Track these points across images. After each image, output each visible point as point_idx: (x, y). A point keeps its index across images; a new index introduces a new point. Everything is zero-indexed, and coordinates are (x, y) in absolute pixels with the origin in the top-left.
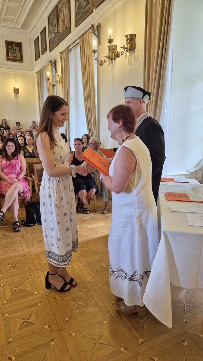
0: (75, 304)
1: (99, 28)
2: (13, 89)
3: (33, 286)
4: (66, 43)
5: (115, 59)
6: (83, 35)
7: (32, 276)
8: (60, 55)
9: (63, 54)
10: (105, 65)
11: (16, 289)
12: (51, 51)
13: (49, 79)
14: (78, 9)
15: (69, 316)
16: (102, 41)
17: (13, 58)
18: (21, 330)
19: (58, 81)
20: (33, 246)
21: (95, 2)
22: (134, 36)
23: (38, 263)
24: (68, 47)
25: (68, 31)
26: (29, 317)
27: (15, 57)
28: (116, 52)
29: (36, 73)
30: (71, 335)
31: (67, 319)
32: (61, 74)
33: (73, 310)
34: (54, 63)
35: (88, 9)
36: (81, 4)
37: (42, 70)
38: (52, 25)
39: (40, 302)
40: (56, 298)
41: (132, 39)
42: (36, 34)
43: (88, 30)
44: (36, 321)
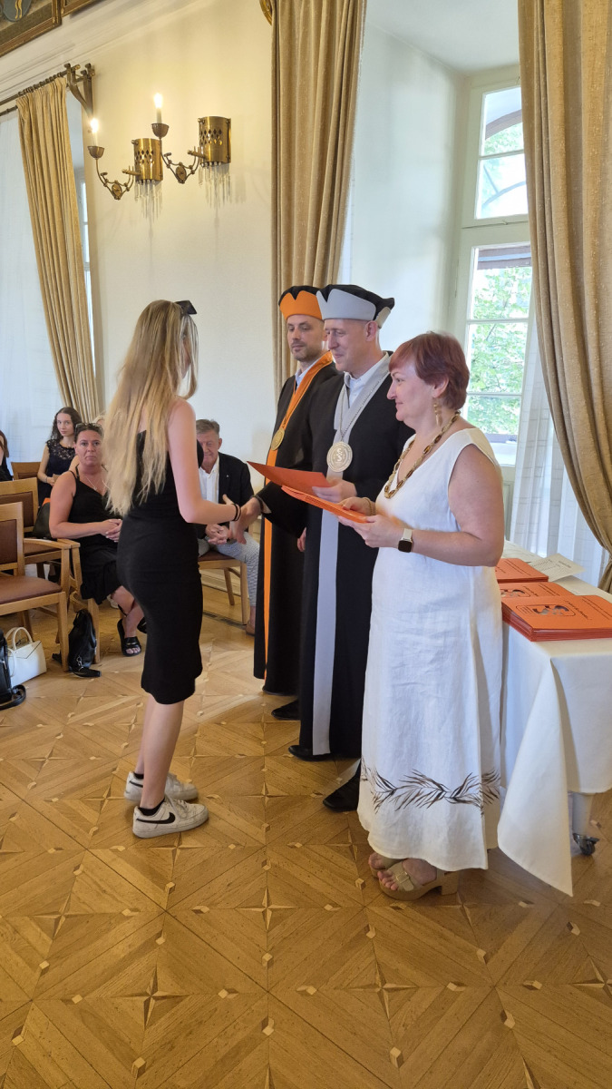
0: (264, 913)
1: (90, 78)
3: (106, 897)
7: (82, 867)
11: (56, 917)
15: (270, 947)
18: (153, 1027)
20: (24, 780)
22: (225, 124)
23: (77, 827)
30: (304, 993)
31: (267, 957)
33: (271, 929)
39: (159, 935)
40: (198, 912)
41: (220, 132)
43: (51, 79)
44: (182, 987)
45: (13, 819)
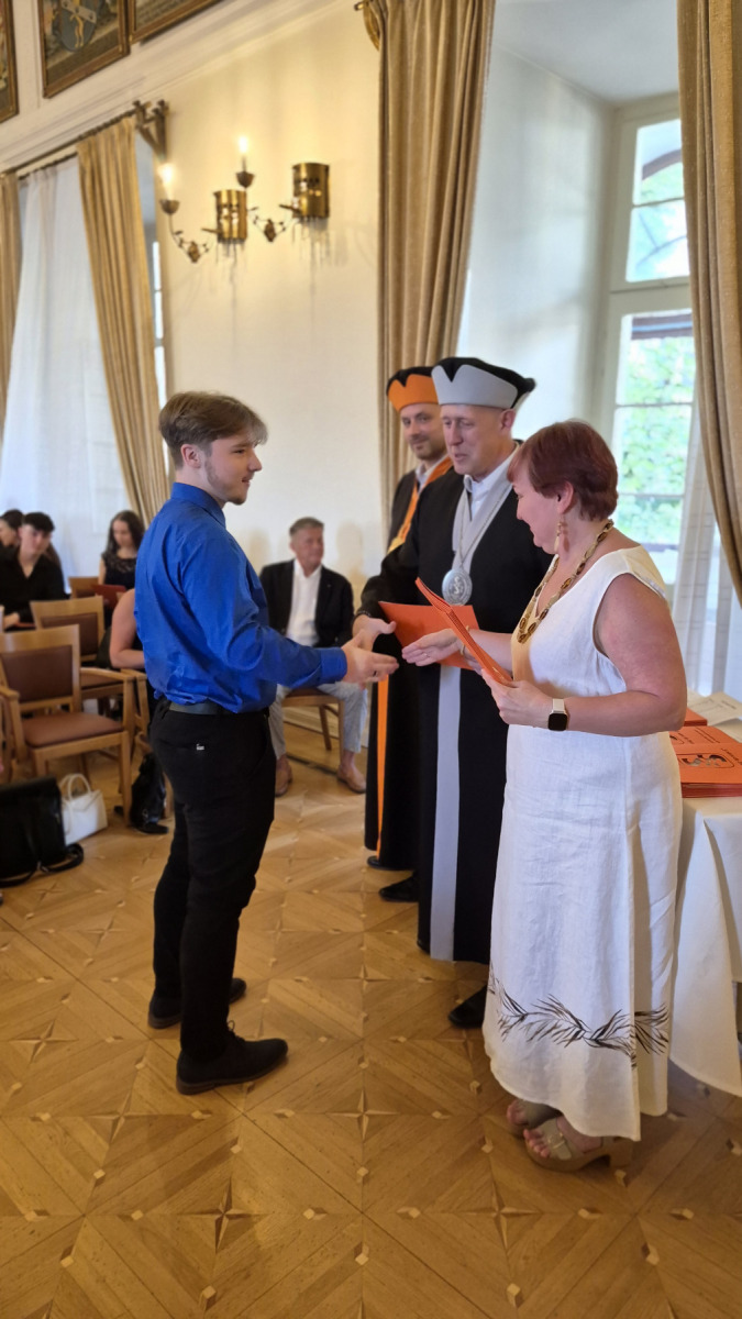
0: (360, 1120)
1: (163, 117)
3: (173, 1095)
5: (242, 240)
6: (93, 133)
7: (145, 1060)
10: (205, 259)
11: (114, 1117)
14: (56, 28)
18: (226, 1251)
20: (77, 954)
21: (140, 21)
22: (323, 171)
25: (6, 105)
26: (225, 1200)
30: (406, 1216)
33: (366, 1139)
35: (106, 38)
36: (70, 13)
39: (235, 1142)
40: (281, 1116)
41: (317, 181)
43: (117, 120)
44: (262, 1204)
45: (65, 1002)
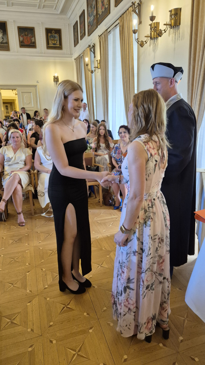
1: (140, 5)
2: (53, 77)
4: (105, 26)
5: (157, 38)
6: (123, 14)
8: (99, 38)
9: (102, 37)
10: (146, 46)
12: (90, 36)
13: (87, 65)
15: (107, 306)
16: (143, 20)
17: (52, 45)
18: (61, 315)
19: (97, 67)
22: (179, 10)
24: (107, 30)
25: (107, 12)
26: (69, 302)
27: (54, 44)
28: (158, 30)
29: (75, 59)
30: (109, 325)
31: (105, 308)
32: (100, 59)
34: (92, 48)
37: (81, 56)
38: (91, 7)
41: (177, 14)
42: (75, 18)
43: (128, 9)
44: (76, 307)
